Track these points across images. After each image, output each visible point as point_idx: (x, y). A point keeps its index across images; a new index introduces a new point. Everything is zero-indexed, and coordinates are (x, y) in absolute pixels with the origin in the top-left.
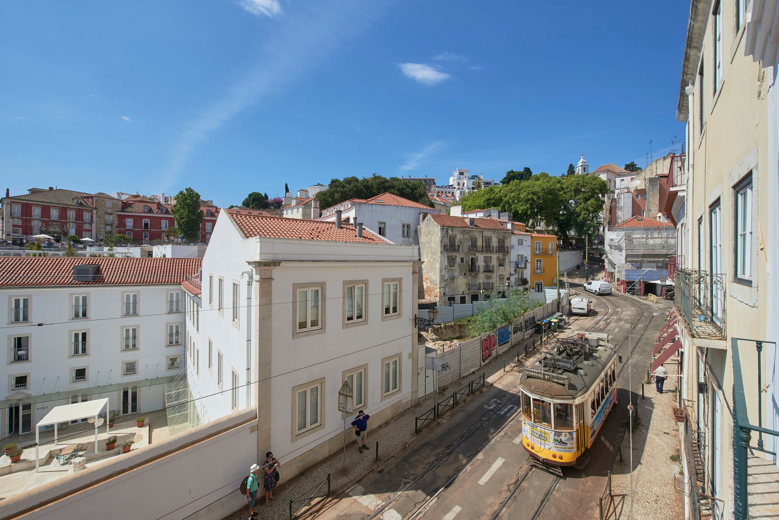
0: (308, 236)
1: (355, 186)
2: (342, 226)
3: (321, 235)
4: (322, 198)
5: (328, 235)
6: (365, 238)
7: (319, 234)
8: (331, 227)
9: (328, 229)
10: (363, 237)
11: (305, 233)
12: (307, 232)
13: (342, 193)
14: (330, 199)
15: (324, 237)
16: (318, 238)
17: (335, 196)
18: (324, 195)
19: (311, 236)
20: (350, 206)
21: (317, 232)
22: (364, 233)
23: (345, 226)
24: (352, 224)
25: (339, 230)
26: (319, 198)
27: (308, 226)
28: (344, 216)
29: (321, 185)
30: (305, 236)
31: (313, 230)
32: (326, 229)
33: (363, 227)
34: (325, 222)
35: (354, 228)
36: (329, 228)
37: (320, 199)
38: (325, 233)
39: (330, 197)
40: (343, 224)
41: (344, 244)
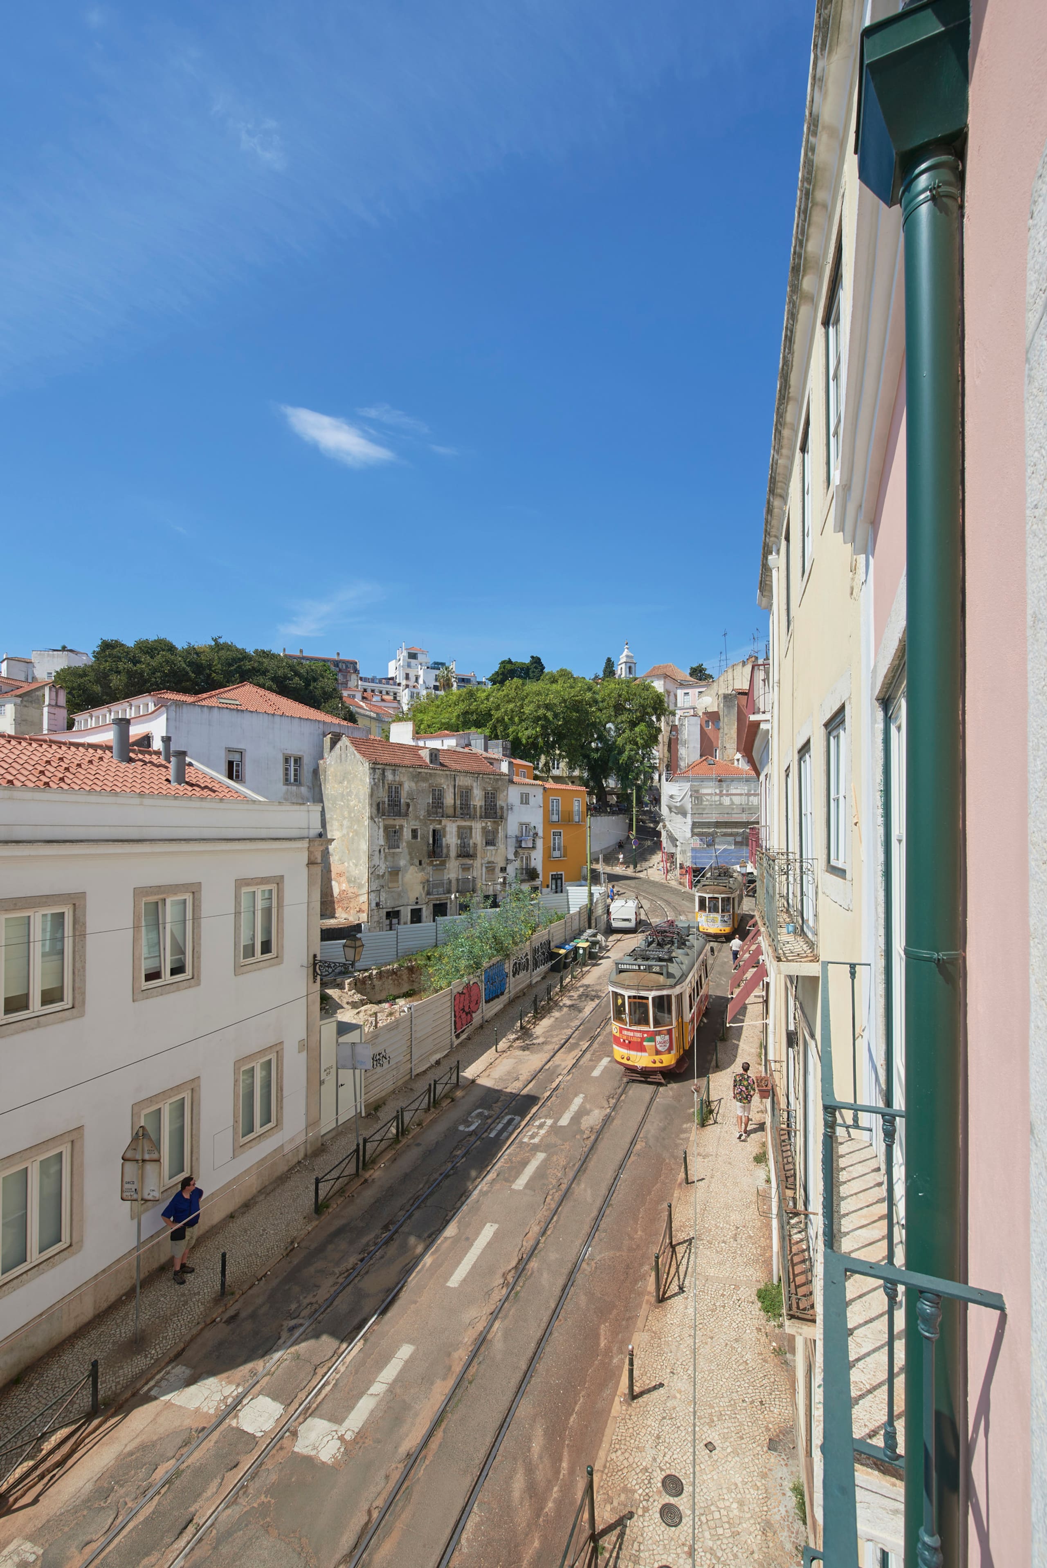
0: (34, 779)
1: (167, 662)
2: (132, 755)
3: (71, 776)
4: (75, 685)
5: (92, 778)
6: (192, 785)
7: (67, 774)
8: (101, 759)
9: (90, 762)
10: (188, 783)
11: (23, 771)
12: (30, 768)
13: (130, 674)
14: (97, 689)
15: (79, 782)
16: (62, 784)
17: (111, 681)
18: (81, 676)
19: (42, 778)
20: (152, 707)
21: (61, 769)
22: (190, 775)
23: (140, 756)
24: (158, 753)
25: (124, 765)
26: (66, 682)
27: (34, 754)
28: (136, 731)
29: (71, 651)
30: (23, 779)
31: (48, 762)
32: (85, 762)
33: (188, 760)
34: (82, 745)
35: (164, 762)
36: (96, 759)
37: (69, 684)
38: (84, 772)
39: (97, 681)
40: (133, 751)
41: (137, 801)
